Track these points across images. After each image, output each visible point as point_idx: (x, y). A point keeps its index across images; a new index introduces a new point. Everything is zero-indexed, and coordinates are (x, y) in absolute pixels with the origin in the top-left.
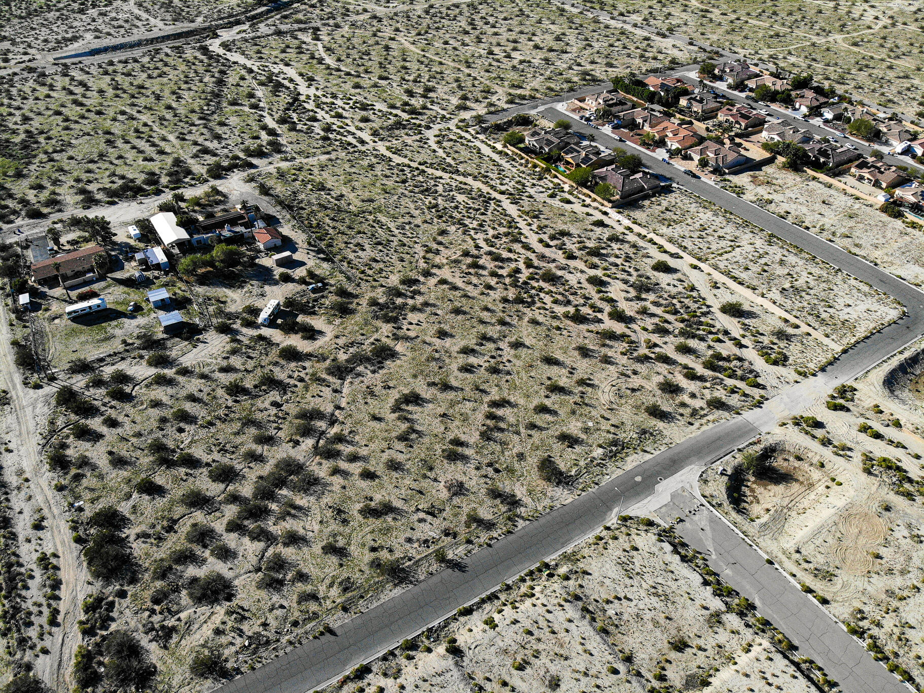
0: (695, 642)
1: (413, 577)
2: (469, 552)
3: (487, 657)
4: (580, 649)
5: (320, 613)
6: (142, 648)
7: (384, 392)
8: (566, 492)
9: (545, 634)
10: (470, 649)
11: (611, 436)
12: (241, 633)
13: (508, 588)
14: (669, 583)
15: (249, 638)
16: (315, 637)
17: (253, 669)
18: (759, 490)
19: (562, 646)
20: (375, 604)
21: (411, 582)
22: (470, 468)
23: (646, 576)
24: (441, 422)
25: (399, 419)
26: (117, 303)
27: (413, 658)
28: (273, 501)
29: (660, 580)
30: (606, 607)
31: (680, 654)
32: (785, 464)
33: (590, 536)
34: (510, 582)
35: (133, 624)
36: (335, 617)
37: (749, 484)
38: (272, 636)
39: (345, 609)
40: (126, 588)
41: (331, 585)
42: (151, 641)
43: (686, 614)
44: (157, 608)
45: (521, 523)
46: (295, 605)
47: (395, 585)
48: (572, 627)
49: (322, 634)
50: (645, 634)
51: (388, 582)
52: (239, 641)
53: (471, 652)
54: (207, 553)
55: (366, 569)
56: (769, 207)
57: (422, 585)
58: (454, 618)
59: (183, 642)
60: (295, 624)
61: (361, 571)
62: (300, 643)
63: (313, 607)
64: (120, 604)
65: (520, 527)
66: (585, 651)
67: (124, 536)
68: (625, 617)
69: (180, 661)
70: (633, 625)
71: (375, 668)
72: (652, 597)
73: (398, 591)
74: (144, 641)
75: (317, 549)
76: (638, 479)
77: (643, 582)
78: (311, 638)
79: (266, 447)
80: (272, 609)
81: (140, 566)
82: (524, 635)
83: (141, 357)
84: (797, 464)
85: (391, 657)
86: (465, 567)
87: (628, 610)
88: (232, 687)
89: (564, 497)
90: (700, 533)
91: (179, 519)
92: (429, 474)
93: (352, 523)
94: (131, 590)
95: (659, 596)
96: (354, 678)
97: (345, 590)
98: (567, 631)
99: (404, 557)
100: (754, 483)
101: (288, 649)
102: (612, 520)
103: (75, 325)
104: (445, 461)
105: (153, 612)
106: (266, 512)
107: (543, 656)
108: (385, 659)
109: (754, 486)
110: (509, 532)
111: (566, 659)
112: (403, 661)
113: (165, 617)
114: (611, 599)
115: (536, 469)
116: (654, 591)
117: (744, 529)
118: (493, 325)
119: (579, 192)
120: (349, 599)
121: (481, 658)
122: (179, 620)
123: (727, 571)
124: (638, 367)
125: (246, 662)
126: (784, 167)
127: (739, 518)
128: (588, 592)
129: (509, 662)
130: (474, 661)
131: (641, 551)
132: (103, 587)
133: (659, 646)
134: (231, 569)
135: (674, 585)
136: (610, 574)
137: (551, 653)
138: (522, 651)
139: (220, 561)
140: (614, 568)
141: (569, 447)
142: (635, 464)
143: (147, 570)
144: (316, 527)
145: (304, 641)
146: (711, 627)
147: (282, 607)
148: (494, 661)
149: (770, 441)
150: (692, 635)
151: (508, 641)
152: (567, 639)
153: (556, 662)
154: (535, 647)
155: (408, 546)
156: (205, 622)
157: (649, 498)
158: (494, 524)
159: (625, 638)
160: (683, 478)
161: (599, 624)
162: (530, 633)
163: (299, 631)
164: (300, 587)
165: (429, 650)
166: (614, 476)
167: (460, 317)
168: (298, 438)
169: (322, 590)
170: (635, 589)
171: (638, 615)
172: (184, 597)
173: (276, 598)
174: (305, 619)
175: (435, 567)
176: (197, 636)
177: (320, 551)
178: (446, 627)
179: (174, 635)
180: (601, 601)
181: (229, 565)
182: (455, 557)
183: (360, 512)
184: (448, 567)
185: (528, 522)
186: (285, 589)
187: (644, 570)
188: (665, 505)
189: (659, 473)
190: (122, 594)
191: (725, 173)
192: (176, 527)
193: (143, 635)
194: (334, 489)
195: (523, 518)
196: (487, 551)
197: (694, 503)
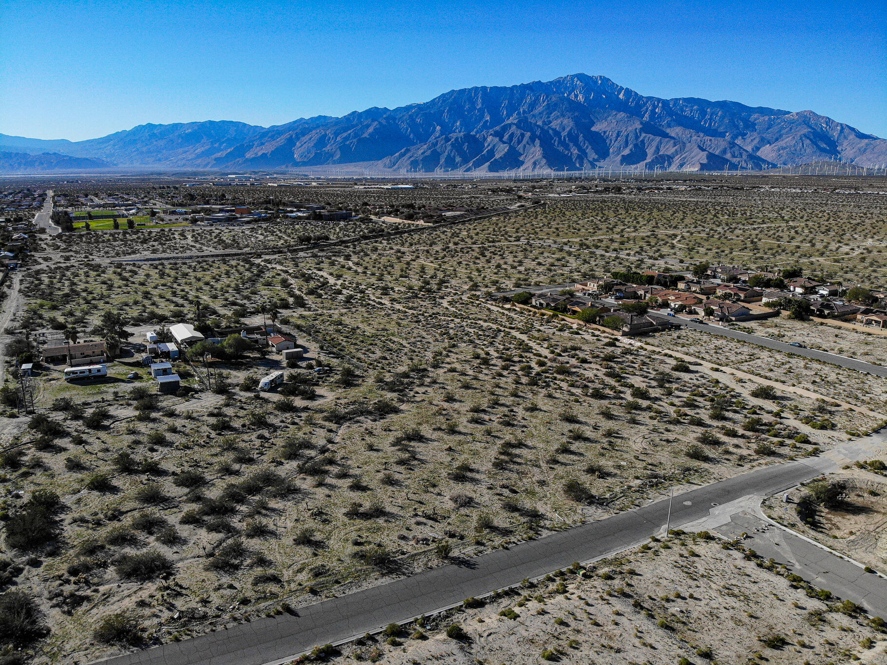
0: (795, 640)
1: (407, 569)
2: (481, 552)
3: (505, 646)
4: (637, 642)
5: (280, 594)
6: (40, 612)
7: (384, 433)
8: (600, 511)
9: (586, 625)
10: (481, 636)
11: (649, 472)
12: (171, 607)
13: (532, 586)
14: (747, 585)
15: (181, 612)
16: (269, 616)
17: (177, 640)
18: (836, 519)
19: (611, 638)
20: (355, 590)
21: (404, 574)
22: (482, 488)
23: (715, 579)
24: (449, 454)
25: (399, 450)
26: (119, 374)
27: (401, 644)
28: (243, 504)
29: (734, 582)
30: (667, 605)
31: (779, 652)
32: (860, 499)
33: (637, 546)
34: (535, 581)
35: (36, 590)
36: (299, 599)
37: (823, 514)
38: (211, 611)
39: (314, 592)
40: (42, 559)
41: (300, 571)
42: (53, 607)
43: (776, 613)
44: (73, 579)
45: (545, 533)
46: (250, 586)
47: (383, 575)
48: (622, 620)
49: (279, 613)
50: (725, 631)
51: (373, 572)
52: (166, 614)
53: (482, 639)
54: (152, 539)
55: (348, 560)
56: (783, 339)
57: (418, 578)
58: (460, 610)
59: (95, 611)
60: (245, 602)
61: (339, 560)
62: (248, 620)
63: (273, 588)
64: (29, 572)
65: (544, 536)
66: (644, 644)
67: (58, 519)
68: (695, 615)
69: (83, 627)
70: (708, 623)
71: (346, 652)
72: (727, 597)
73: (386, 581)
74: (45, 606)
75: (288, 541)
76: (688, 503)
77: (711, 584)
78: (264, 616)
79: (244, 466)
80: (219, 589)
81: (67, 544)
82: (556, 625)
83: (129, 405)
84: (874, 499)
85: (370, 643)
86: (474, 565)
87: (697, 610)
88: (144, 656)
89: (596, 514)
90: (776, 548)
91: (127, 512)
92: (432, 489)
93: (334, 523)
94: (47, 561)
95: (736, 596)
96: (316, 659)
97: (317, 575)
98: (617, 624)
99: (397, 552)
100: (828, 513)
101: (230, 625)
102: (662, 533)
103: (70, 385)
104: (451, 482)
105: (68, 582)
106: (233, 511)
107: (585, 648)
108: (360, 642)
109: (829, 516)
110: (530, 538)
111: (618, 651)
112: (386, 647)
113: (81, 587)
114: (672, 598)
115: (562, 492)
116: (728, 591)
117: (829, 544)
118: (506, 397)
119: (589, 328)
120: (320, 583)
121: (496, 646)
122: (96, 591)
123: (819, 579)
124: (671, 427)
125: (170, 633)
126: (790, 318)
127: (820, 536)
128: (639, 591)
129: (537, 652)
130: (487, 648)
131: (703, 557)
132: (15, 556)
133: (747, 643)
134: (177, 552)
135: (754, 588)
136: (666, 575)
137: (596, 645)
138: (555, 642)
139: (165, 546)
140: (672, 571)
141: (599, 478)
142: (681, 492)
143: (73, 547)
144: (290, 524)
145: (252, 619)
146: (813, 625)
147: (231, 587)
148: (516, 650)
149: (837, 479)
150: (790, 633)
151: (533, 631)
152: (617, 632)
153: (605, 654)
154: (572, 638)
155: (402, 543)
156: (129, 596)
157: (704, 519)
158: (511, 532)
159: (698, 635)
160: (742, 504)
161: (658, 621)
162: (562, 623)
163: (249, 608)
164: (259, 571)
165: (423, 638)
166: (657, 501)
167: (470, 391)
168: (283, 460)
169: (286, 575)
170: (702, 589)
171: (711, 614)
172: (111, 572)
173: (226, 579)
174: (259, 599)
175: (435, 562)
176: (115, 607)
177: (291, 542)
178: (448, 617)
179: (85, 603)
180: (658, 599)
181: (175, 549)
182: (462, 556)
183: (346, 514)
184: (452, 563)
185: (554, 532)
186: (240, 572)
187: (711, 573)
188: (726, 525)
189: (710, 500)
190: (36, 564)
191: (732, 320)
192: (121, 518)
193: (45, 601)
194: (317, 497)
195: (548, 529)
196: (502, 553)
197: (761, 524)
